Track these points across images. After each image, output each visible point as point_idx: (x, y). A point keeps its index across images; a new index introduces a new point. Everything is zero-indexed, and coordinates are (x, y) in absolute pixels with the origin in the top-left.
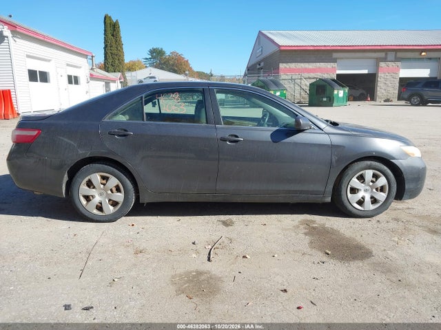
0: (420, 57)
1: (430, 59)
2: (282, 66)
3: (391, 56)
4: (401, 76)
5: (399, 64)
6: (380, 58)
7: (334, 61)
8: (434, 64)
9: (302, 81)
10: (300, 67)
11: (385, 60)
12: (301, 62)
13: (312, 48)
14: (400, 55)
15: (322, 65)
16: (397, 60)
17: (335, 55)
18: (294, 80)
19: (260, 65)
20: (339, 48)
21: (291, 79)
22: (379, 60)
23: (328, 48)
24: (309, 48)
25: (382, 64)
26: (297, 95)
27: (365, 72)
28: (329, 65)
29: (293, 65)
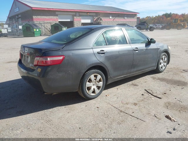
0: (87, 15)
1: (90, 16)
2: (34, 17)
3: (77, 14)
4: (82, 22)
5: (81, 17)
6: (74, 15)
7: (57, 15)
8: (91, 18)
9: (45, 25)
10: (43, 18)
11: (75, 16)
12: (43, 16)
13: (47, 9)
14: (80, 14)
15: (52, 17)
16: (80, 16)
17: (57, 13)
18: (41, 24)
19: (18, 16)
20: (58, 10)
21: (40, 24)
22: (73, 16)
23: (54, 10)
24: (45, 9)
25: (75, 17)
26: (44, 31)
27: (69, 20)
28: (55, 17)
29: (39, 17)
